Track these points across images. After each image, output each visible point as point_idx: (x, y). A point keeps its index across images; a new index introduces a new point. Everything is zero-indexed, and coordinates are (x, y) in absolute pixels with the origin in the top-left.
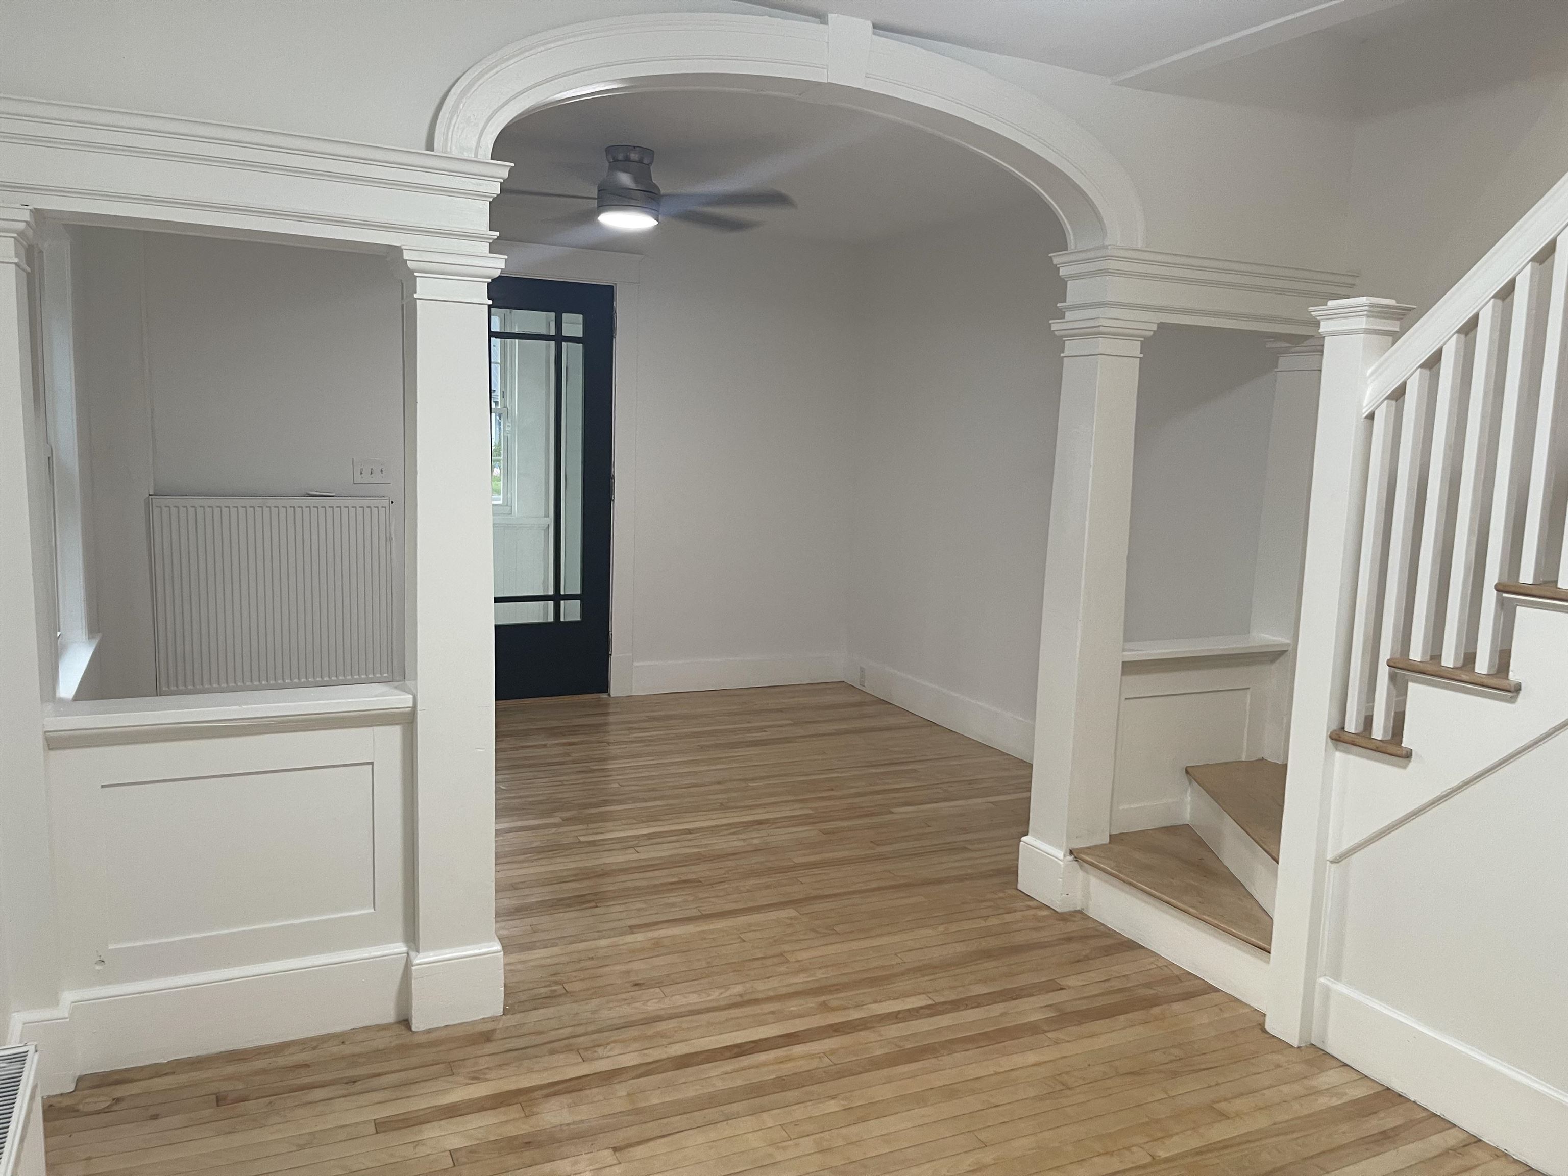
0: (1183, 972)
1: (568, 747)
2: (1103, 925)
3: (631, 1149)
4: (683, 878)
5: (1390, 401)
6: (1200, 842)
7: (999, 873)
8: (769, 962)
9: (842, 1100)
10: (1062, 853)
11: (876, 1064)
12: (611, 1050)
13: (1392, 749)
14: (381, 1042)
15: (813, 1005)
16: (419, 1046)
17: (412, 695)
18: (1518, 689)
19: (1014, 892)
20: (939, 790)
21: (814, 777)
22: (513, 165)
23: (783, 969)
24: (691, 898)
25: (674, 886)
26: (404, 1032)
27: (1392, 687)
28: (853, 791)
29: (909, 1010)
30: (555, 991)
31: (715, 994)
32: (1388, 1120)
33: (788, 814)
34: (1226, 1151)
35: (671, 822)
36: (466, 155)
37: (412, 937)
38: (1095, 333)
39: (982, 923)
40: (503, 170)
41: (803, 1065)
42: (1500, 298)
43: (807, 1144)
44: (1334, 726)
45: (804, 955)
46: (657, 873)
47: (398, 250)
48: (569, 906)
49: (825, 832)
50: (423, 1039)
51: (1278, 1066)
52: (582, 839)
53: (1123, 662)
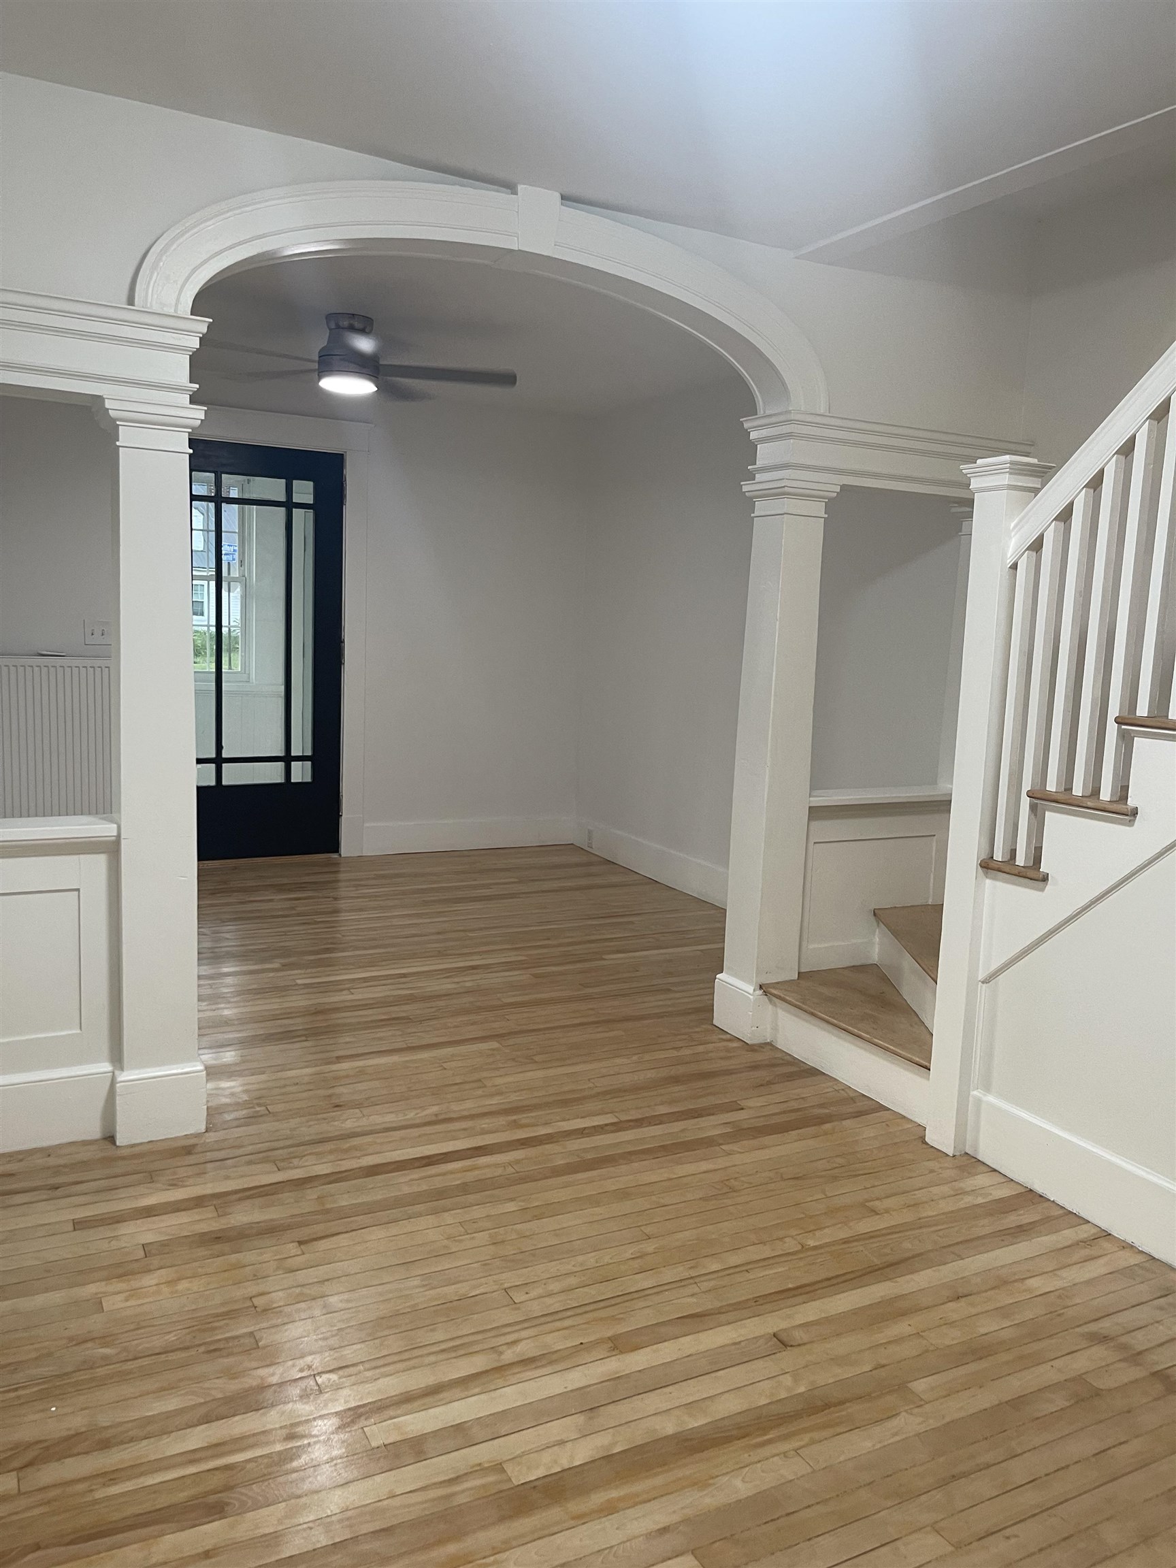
0: (857, 1094)
1: (294, 902)
2: (790, 1055)
3: (316, 1243)
4: (394, 1016)
5: (1031, 552)
6: (885, 979)
7: (697, 1011)
8: (467, 1086)
9: (520, 1201)
10: (753, 988)
11: (557, 1172)
12: (307, 1161)
13: (1031, 873)
14: (85, 1155)
15: (504, 1123)
16: (123, 1158)
17: (116, 823)
18: (1134, 812)
19: (710, 1027)
20: (650, 940)
21: (532, 928)
22: (211, 320)
23: (480, 1092)
24: (399, 1033)
25: (383, 1023)
26: (110, 1146)
27: (1033, 816)
28: (567, 940)
29: (594, 1127)
30: (258, 1112)
31: (411, 1115)
32: (1026, 1217)
33: (504, 960)
34: (871, 1241)
35: (388, 967)
36: (167, 310)
37: (117, 1058)
38: (779, 493)
39: (675, 1053)
40: (202, 325)
41: (488, 1173)
42: (1122, 454)
43: (483, 1237)
44: (984, 856)
45: (499, 1081)
46: (370, 1012)
47: (99, 399)
48: (281, 1039)
49: (536, 976)
50: (125, 1152)
51: (932, 1171)
52: (299, 982)
53: (810, 807)
